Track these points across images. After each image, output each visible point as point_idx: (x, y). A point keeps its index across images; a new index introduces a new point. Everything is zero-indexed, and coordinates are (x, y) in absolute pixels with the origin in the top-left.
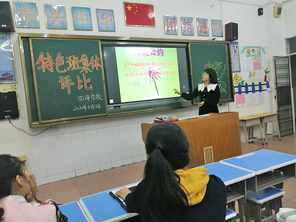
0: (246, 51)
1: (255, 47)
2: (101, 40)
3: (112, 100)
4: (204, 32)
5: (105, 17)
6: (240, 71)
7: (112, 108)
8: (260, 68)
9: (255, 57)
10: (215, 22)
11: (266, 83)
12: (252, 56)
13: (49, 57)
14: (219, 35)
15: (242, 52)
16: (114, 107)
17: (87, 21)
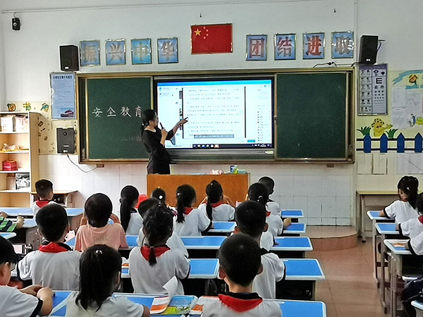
5: (166, 47)
6: (386, 114)
17: (146, 53)
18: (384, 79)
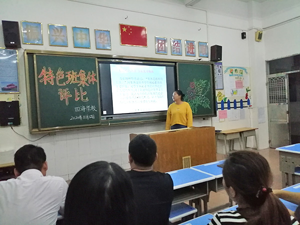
0: (229, 70)
1: (238, 67)
2: (98, 58)
3: (106, 111)
4: (191, 53)
5: (102, 37)
6: (223, 89)
7: (105, 119)
8: (242, 87)
9: (237, 77)
10: (202, 44)
11: (247, 100)
12: (235, 75)
13: (51, 72)
14: (205, 55)
15: (226, 71)
16: (107, 118)
17: (86, 40)
18: (221, 70)
